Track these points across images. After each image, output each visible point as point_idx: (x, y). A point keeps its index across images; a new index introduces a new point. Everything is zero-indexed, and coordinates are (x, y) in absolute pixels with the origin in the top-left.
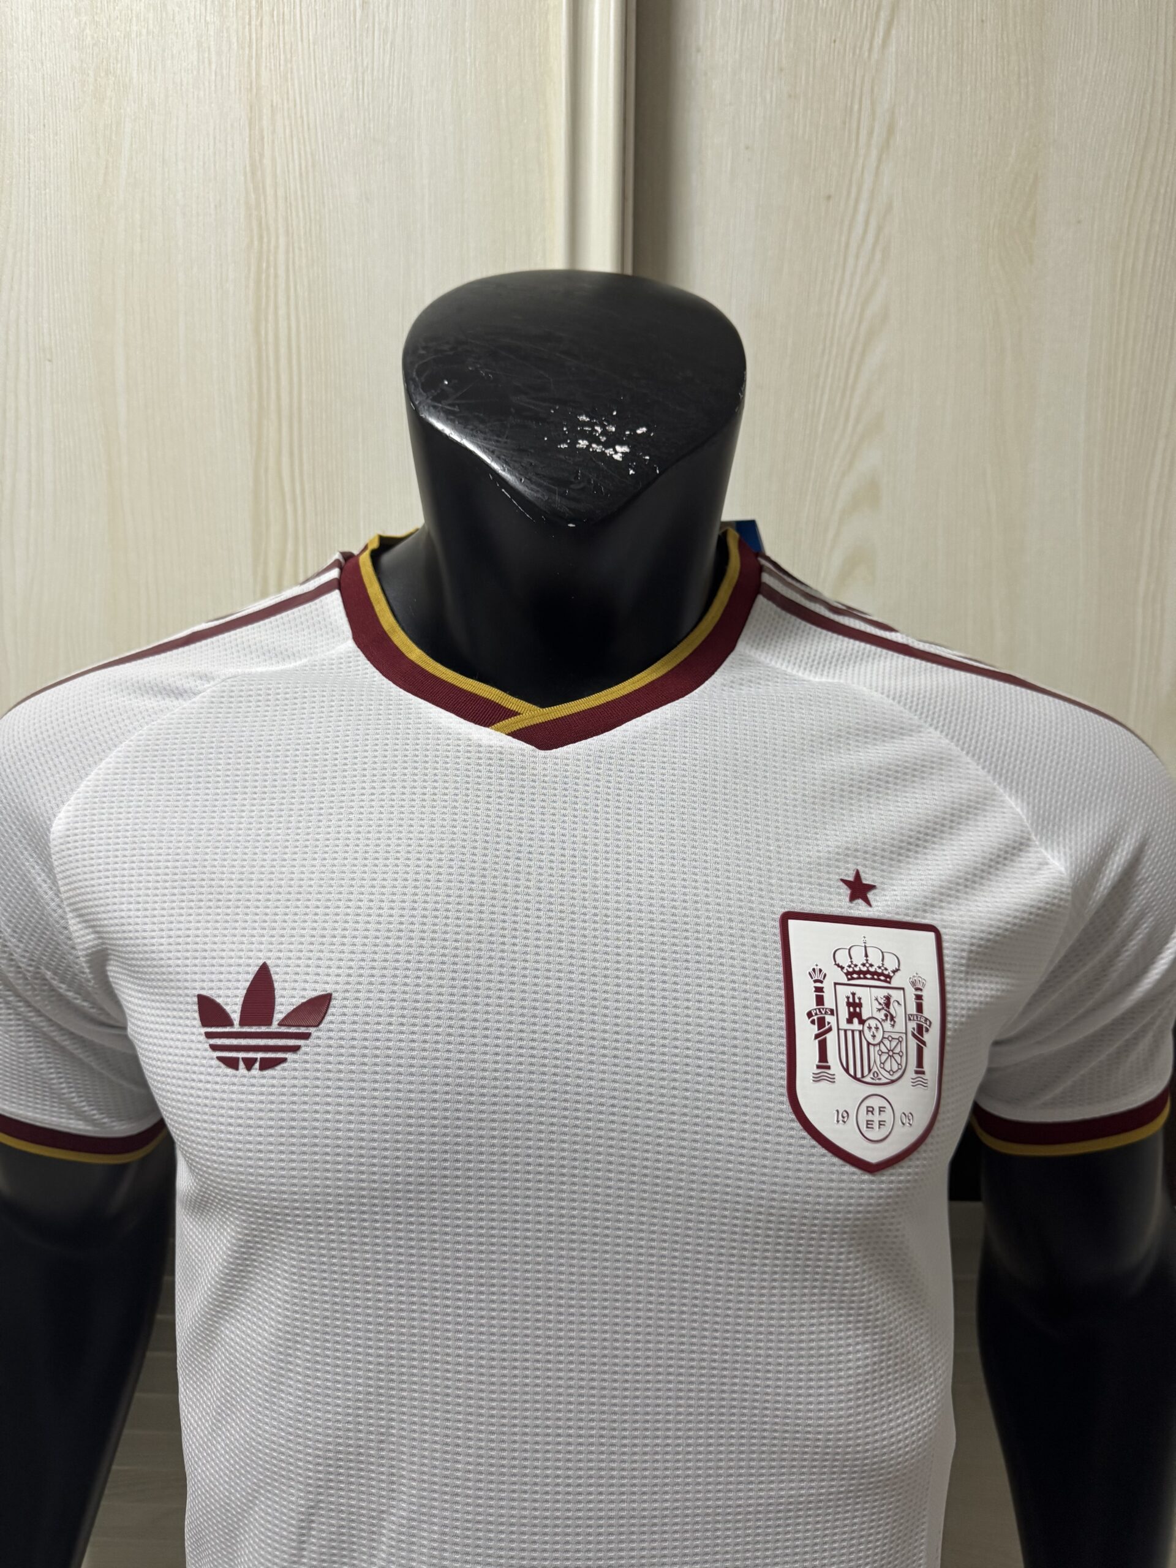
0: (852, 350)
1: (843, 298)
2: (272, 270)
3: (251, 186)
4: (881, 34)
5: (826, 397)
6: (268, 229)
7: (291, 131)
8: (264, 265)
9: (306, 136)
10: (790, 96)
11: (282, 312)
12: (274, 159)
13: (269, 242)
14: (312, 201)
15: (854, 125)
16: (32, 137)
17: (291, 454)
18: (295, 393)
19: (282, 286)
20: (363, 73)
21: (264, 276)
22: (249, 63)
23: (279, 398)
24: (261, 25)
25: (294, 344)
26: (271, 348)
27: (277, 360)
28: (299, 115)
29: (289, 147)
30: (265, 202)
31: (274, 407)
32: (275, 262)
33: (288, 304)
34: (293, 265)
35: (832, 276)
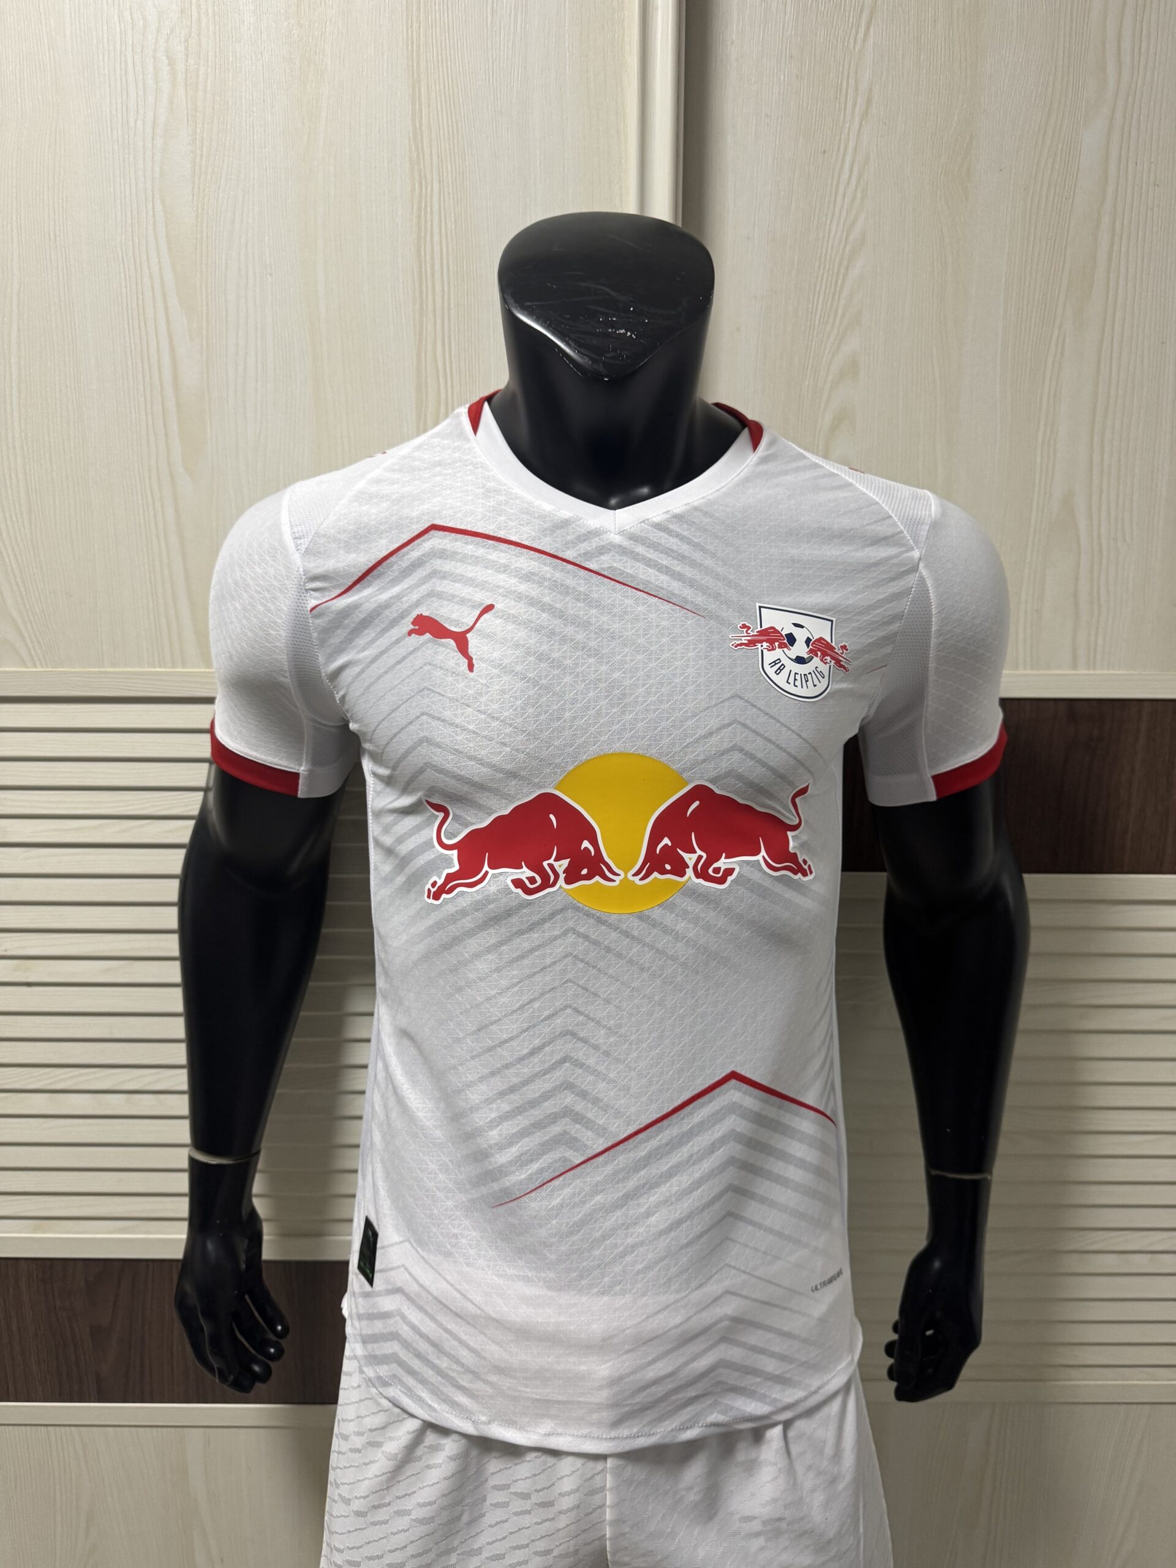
0: (840, 265)
1: (834, 227)
2: (429, 209)
3: (413, 147)
4: (863, 32)
5: (821, 299)
6: (426, 179)
7: (442, 107)
8: (423, 205)
9: (453, 109)
10: (798, 77)
11: (436, 239)
12: (429, 127)
13: (427, 188)
14: (457, 158)
15: (843, 100)
16: (255, 109)
17: (443, 343)
18: (446, 297)
20: (493, 63)
21: (423, 214)
22: (412, 56)
23: (434, 301)
24: (420, 28)
25: (445, 262)
26: (428, 265)
27: (433, 274)
28: (447, 94)
29: (440, 118)
30: (424, 158)
31: (430, 308)
32: (431, 203)
33: (440, 234)
34: (444, 204)
35: (826, 210)
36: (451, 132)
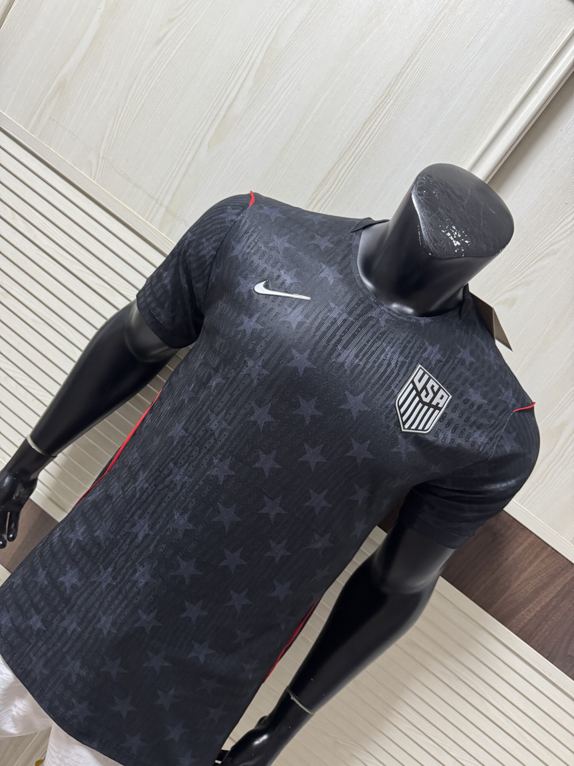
0: (539, 255)
1: (548, 238)
2: (382, 109)
3: (394, 80)
5: (519, 264)
6: (390, 96)
7: (418, 71)
8: (381, 106)
9: (422, 75)
11: (376, 123)
12: (407, 75)
13: (387, 100)
14: (409, 96)
17: (348, 168)
18: (363, 150)
19: (382, 115)
20: (452, 68)
21: (378, 109)
22: (421, 41)
23: (357, 148)
24: (433, 32)
25: (373, 135)
26: (365, 132)
27: (364, 137)
28: (424, 67)
29: (414, 75)
30: (395, 87)
31: (353, 150)
32: (385, 107)
33: (379, 122)
34: (390, 111)
35: (549, 229)
36: (414, 83)
